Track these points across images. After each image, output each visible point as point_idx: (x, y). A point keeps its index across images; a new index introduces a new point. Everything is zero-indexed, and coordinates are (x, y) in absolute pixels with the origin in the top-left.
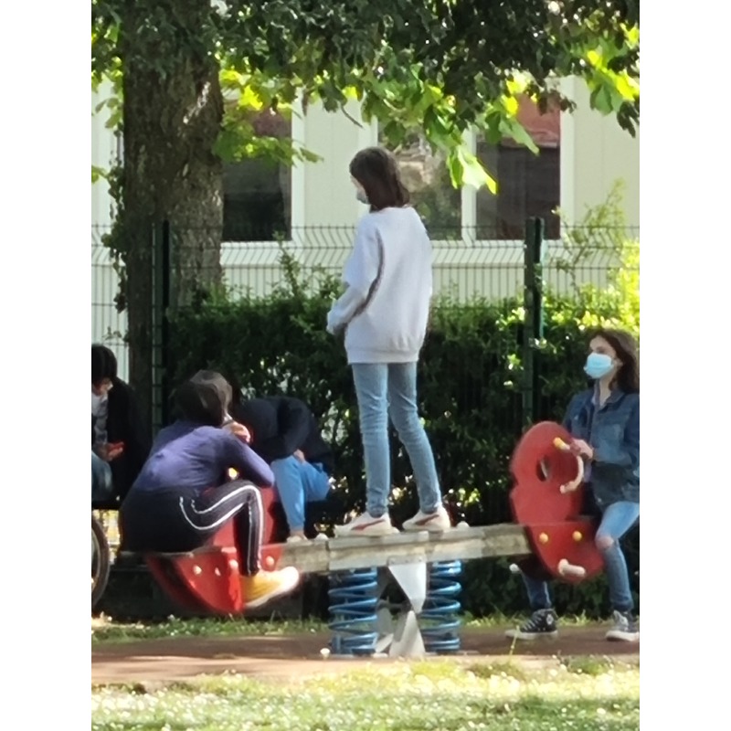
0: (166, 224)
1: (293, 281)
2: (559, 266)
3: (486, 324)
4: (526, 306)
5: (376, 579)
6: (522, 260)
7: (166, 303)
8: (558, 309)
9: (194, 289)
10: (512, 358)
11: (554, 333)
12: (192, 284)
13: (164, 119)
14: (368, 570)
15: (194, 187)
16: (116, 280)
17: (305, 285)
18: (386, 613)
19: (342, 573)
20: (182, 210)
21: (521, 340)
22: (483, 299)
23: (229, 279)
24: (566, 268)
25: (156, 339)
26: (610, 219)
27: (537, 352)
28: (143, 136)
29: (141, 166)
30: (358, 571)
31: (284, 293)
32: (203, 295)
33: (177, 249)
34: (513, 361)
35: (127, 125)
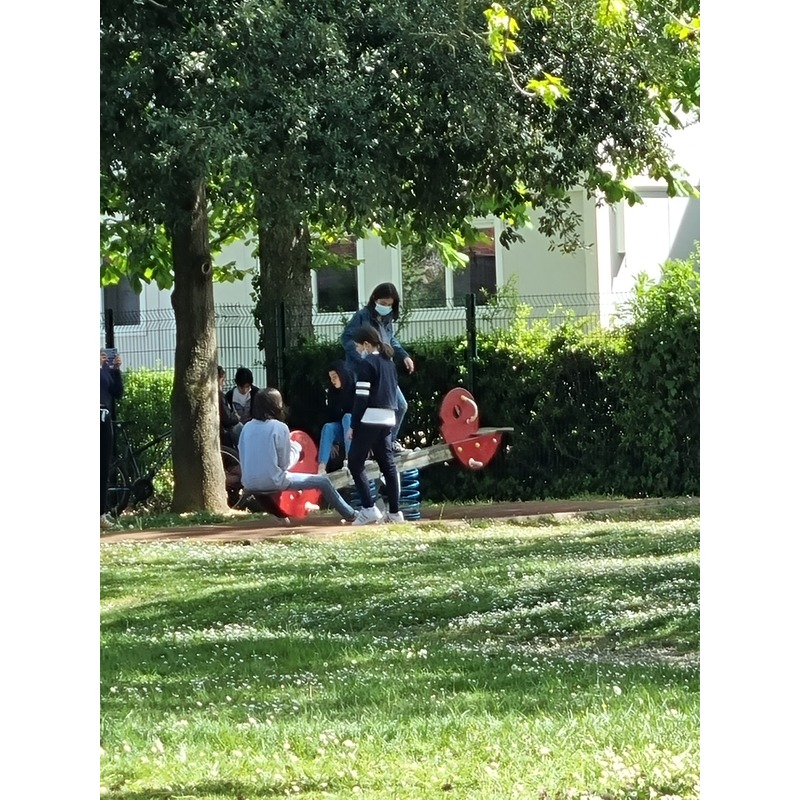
0: (283, 304)
2: (484, 319)
3: (448, 349)
4: (468, 339)
6: (465, 317)
7: (284, 345)
8: (485, 341)
9: (298, 338)
10: (462, 367)
11: (483, 354)
12: (298, 335)
13: (280, 250)
15: (297, 284)
16: (257, 334)
20: (290, 297)
21: (466, 358)
22: (446, 337)
23: (317, 332)
24: (487, 319)
25: (280, 364)
26: (510, 293)
27: (475, 364)
28: (269, 258)
29: (269, 274)
32: (303, 340)
33: (289, 317)
34: (462, 369)
35: (261, 253)
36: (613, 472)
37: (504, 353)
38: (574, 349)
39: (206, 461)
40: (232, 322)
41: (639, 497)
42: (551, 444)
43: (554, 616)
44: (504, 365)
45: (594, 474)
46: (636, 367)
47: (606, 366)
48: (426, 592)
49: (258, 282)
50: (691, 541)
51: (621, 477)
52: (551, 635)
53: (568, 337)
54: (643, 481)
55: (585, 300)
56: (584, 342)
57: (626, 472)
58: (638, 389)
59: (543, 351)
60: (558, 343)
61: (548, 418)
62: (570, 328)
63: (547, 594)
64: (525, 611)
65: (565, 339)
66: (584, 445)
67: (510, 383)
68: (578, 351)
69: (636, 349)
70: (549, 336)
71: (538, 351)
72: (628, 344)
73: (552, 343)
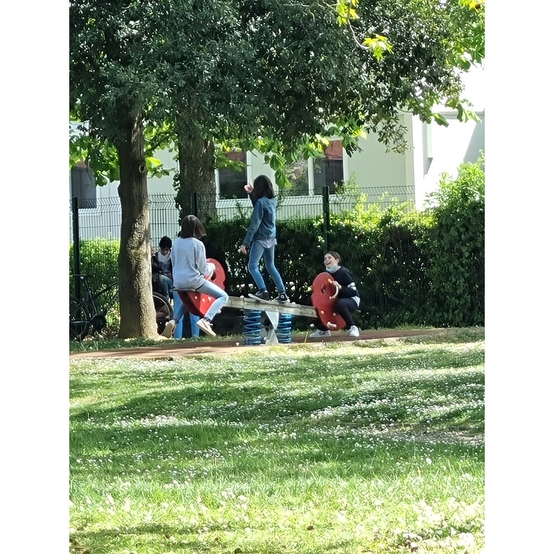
0: (195, 193)
1: (241, 213)
2: (335, 204)
3: (310, 225)
4: (324, 218)
5: (260, 315)
8: (336, 219)
9: (206, 217)
11: (334, 228)
12: (206, 215)
13: (193, 156)
14: (258, 311)
15: (205, 180)
16: (178, 214)
17: (245, 214)
18: (264, 329)
20: (201, 188)
21: (322, 231)
22: (309, 216)
23: (219, 213)
24: (337, 204)
27: (329, 235)
28: (185, 162)
29: (186, 172)
30: (254, 311)
31: (238, 217)
32: (210, 219)
33: (200, 202)
34: (320, 238)
35: (180, 158)
36: (425, 310)
37: (349, 228)
38: (397, 224)
39: (143, 303)
40: (160, 206)
41: (443, 327)
42: (382, 290)
43: (385, 410)
44: (349, 235)
45: (412, 311)
46: (441, 237)
47: (419, 237)
48: (295, 393)
49: (178, 178)
50: (479, 358)
51: (430, 313)
52: (382, 423)
53: (393, 216)
54: (446, 316)
55: (404, 190)
56: (406, 219)
57: (433, 310)
58: (442, 253)
59: (376, 226)
60: (386, 220)
61: (379, 272)
62: (395, 210)
63: (379, 394)
64: (364, 406)
65: (391, 217)
66: (404, 291)
67: (353, 248)
68: (400, 226)
69: (441, 225)
70: (380, 216)
71: (372, 226)
72: (435, 221)
73: (382, 220)
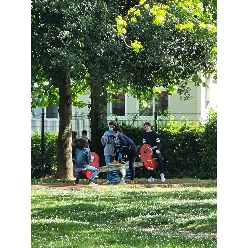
0: (97, 113)
4: (155, 127)
5: (117, 172)
6: (154, 119)
7: (97, 126)
8: (160, 127)
9: (102, 124)
11: (159, 131)
13: (97, 96)
14: (116, 171)
15: (102, 107)
16: (90, 122)
17: (120, 123)
18: (119, 177)
19: (111, 171)
20: (100, 111)
23: (108, 122)
24: (161, 120)
25: (96, 132)
28: (94, 98)
29: (93, 103)
30: (114, 171)
33: (99, 117)
35: (91, 97)
36: (199, 171)
37: (166, 132)
39: (67, 162)
40: (81, 118)
41: (204, 179)
42: (180, 161)
44: (166, 135)
45: (193, 171)
46: (208, 138)
47: (198, 137)
49: (90, 106)
52: (156, 225)
53: (186, 127)
54: (208, 174)
56: (192, 129)
57: (203, 171)
58: (208, 145)
59: (178, 131)
60: (183, 129)
61: (179, 153)
62: (187, 124)
63: (159, 211)
66: (190, 162)
67: (167, 141)
68: (189, 132)
69: (208, 132)
70: (181, 126)
72: (205, 130)
73: (181, 129)
